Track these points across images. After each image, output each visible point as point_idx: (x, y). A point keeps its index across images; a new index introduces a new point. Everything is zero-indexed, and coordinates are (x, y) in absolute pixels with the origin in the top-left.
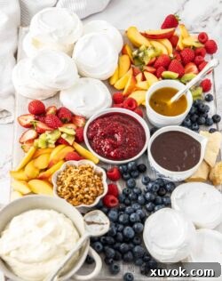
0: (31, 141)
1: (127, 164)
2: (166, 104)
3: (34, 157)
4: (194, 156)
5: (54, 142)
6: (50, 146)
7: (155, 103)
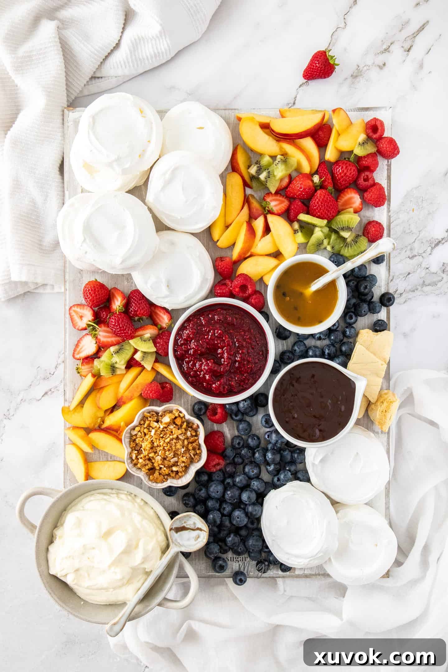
0: (89, 359)
1: (237, 403)
2: (301, 294)
3: (95, 388)
4: (343, 408)
5: (123, 367)
6: (118, 372)
7: (284, 294)
